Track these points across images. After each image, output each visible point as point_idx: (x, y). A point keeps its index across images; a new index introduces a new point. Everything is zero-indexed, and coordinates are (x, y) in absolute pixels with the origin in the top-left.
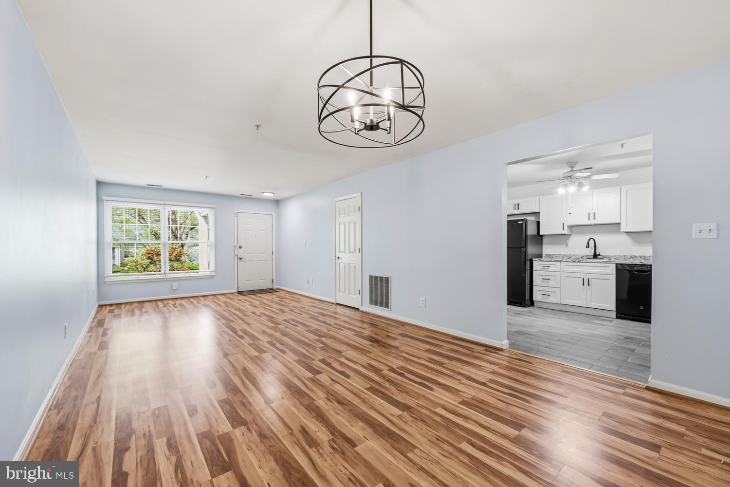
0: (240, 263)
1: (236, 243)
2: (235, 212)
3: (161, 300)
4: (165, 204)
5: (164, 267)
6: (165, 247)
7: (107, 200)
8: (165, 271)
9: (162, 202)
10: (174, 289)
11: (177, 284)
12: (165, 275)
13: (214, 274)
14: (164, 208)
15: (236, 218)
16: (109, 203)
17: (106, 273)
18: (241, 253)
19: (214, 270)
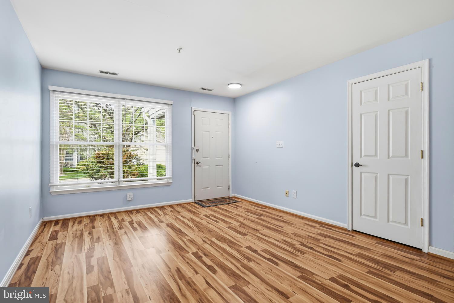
0: (198, 168)
1: (193, 146)
2: (193, 110)
3: (115, 214)
4: (119, 98)
5: (117, 174)
6: (119, 149)
7: (54, 91)
8: (119, 178)
9: (117, 96)
10: (128, 199)
11: (131, 194)
12: (119, 183)
13: (170, 181)
14: (119, 103)
15: (193, 116)
16: (56, 95)
17: (51, 181)
18: (197, 156)
19: (171, 177)
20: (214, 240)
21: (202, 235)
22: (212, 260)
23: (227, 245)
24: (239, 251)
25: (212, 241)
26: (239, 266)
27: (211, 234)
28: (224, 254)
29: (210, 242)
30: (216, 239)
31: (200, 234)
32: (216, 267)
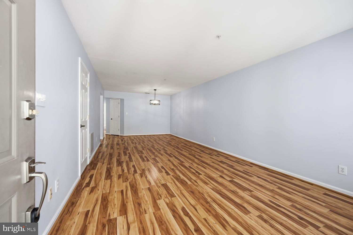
20: (189, 183)
21: (200, 189)
22: (191, 170)
23: (181, 177)
24: (176, 173)
25: (191, 181)
26: (179, 167)
27: (191, 188)
28: (184, 172)
29: (192, 181)
30: (188, 183)
31: (201, 189)
32: (189, 168)
